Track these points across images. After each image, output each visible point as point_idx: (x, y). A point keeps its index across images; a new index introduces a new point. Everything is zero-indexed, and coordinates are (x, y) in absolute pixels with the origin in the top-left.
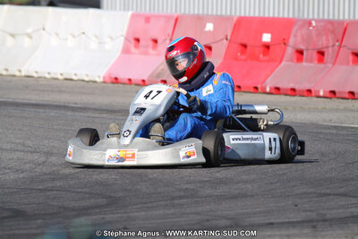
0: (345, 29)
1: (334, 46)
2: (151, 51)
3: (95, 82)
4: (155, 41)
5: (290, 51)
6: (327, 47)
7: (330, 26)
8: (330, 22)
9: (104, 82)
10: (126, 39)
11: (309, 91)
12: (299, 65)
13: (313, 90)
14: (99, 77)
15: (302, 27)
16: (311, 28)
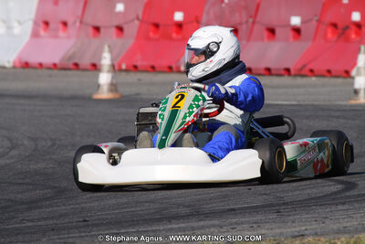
0: (258, 6)
1: (247, 22)
2: (61, 34)
4: (65, 24)
6: (241, 24)
9: (14, 67)
10: (35, 23)
14: (9, 62)
15: (214, 4)
16: (223, 5)
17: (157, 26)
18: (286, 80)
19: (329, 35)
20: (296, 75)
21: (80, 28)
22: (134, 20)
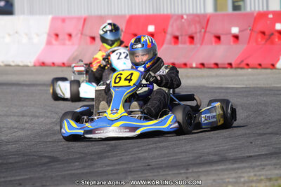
0: (208, 20)
1: (200, 31)
2: (67, 42)
3: (27, 66)
4: (70, 35)
5: (169, 37)
6: (196, 33)
7: (197, 19)
8: (198, 16)
9: (35, 66)
10: (49, 35)
11: (185, 65)
12: (176, 47)
13: (188, 63)
14: (30, 62)
15: (176, 20)
16: (183, 20)
18: (229, 71)
20: (236, 68)
21: (81, 37)
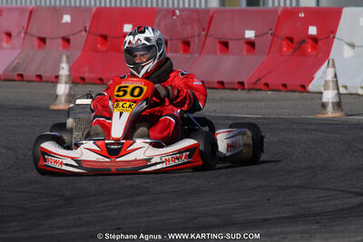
17: (105, 38)
19: (285, 49)
22: (81, 31)
